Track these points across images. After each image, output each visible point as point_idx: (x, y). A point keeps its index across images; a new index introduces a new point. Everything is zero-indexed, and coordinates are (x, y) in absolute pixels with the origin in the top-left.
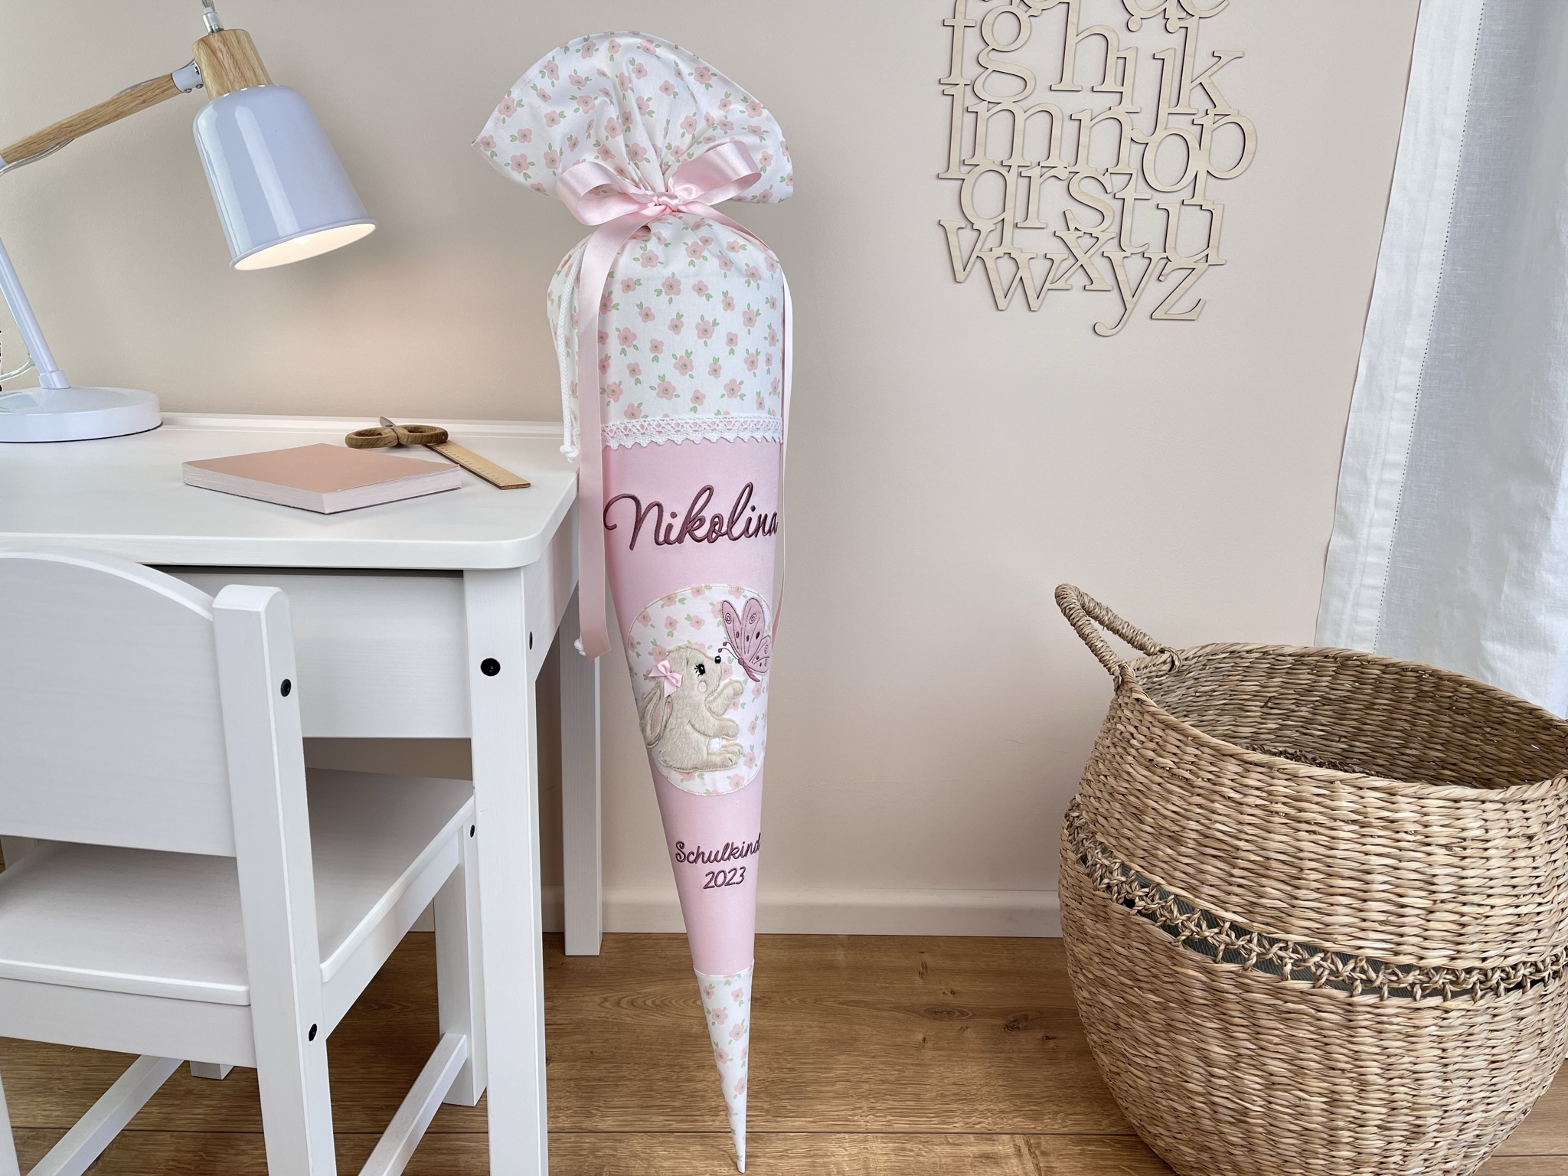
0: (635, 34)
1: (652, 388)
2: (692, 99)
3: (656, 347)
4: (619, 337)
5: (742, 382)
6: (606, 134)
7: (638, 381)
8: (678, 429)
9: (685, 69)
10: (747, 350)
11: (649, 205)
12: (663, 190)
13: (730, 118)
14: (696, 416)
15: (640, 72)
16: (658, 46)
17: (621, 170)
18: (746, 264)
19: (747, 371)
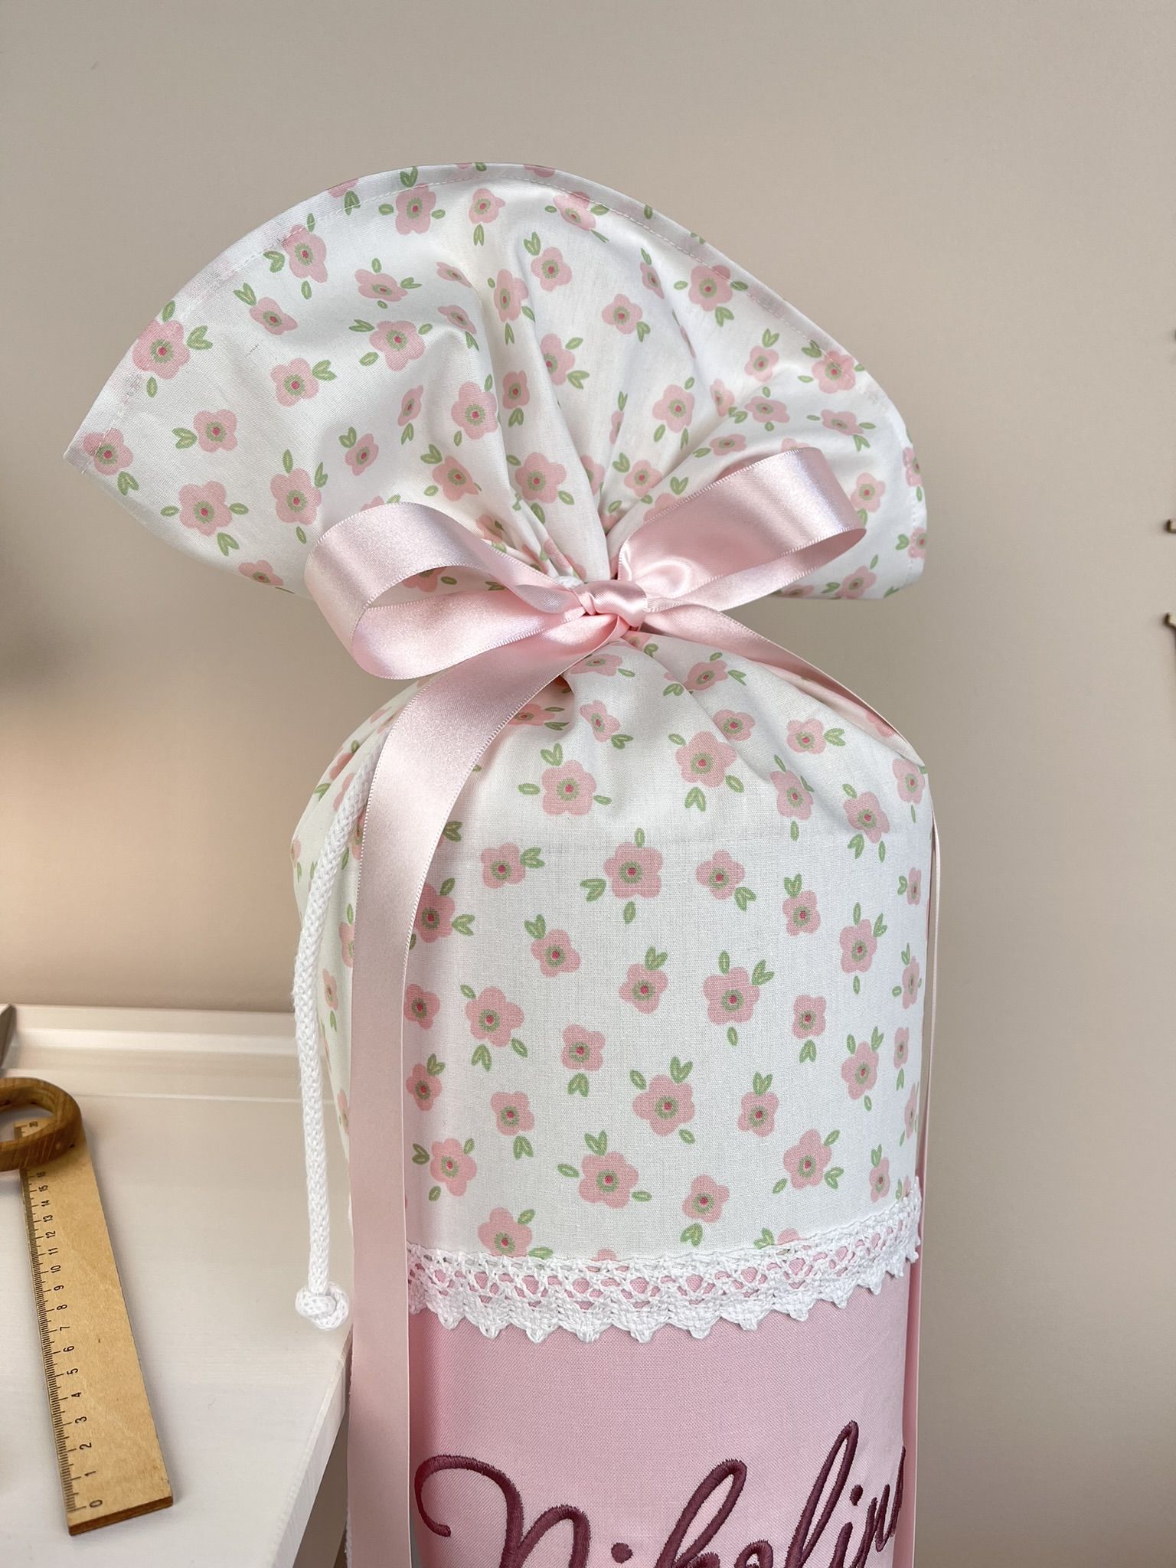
0: (541, 175)
1: (565, 1169)
2: (683, 348)
3: (581, 1050)
4: (469, 1010)
5: (834, 1135)
6: (457, 428)
7: (522, 1148)
8: (642, 1297)
9: (669, 271)
10: (850, 1038)
11: (568, 615)
12: (605, 574)
13: (777, 393)
14: (701, 1253)
15: (552, 270)
16: (602, 210)
17: (498, 525)
18: (846, 787)
19: (849, 1101)
